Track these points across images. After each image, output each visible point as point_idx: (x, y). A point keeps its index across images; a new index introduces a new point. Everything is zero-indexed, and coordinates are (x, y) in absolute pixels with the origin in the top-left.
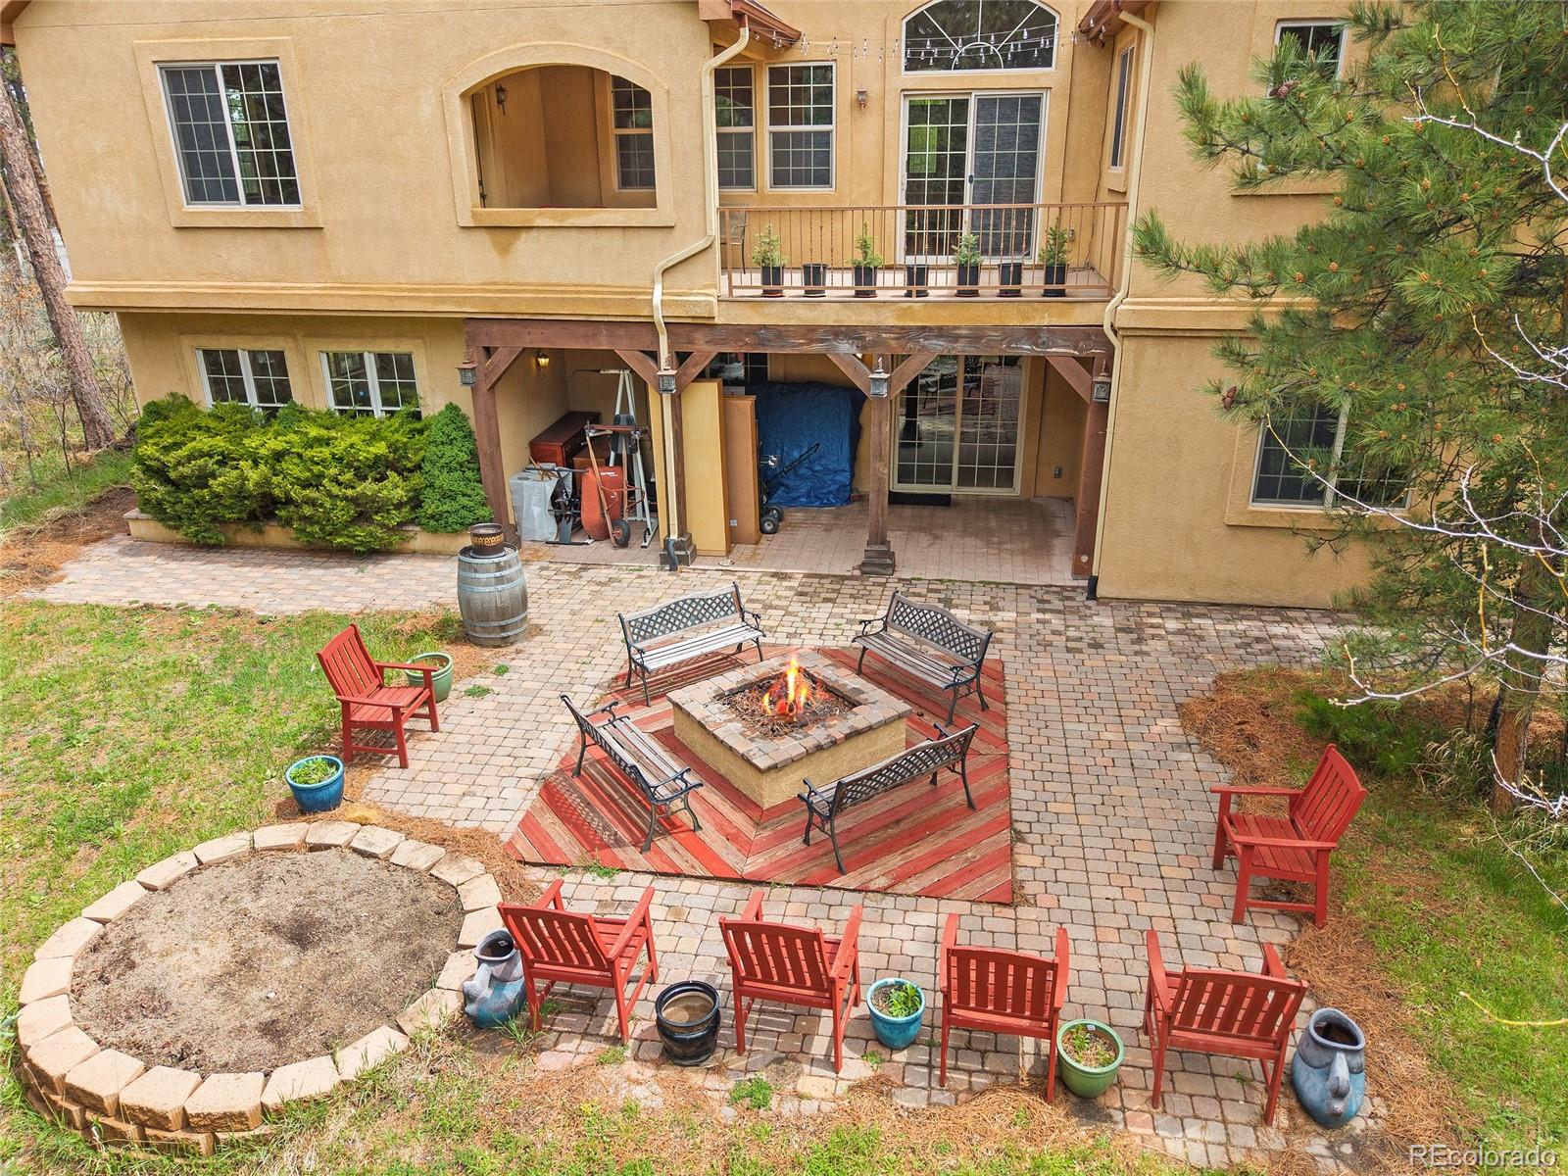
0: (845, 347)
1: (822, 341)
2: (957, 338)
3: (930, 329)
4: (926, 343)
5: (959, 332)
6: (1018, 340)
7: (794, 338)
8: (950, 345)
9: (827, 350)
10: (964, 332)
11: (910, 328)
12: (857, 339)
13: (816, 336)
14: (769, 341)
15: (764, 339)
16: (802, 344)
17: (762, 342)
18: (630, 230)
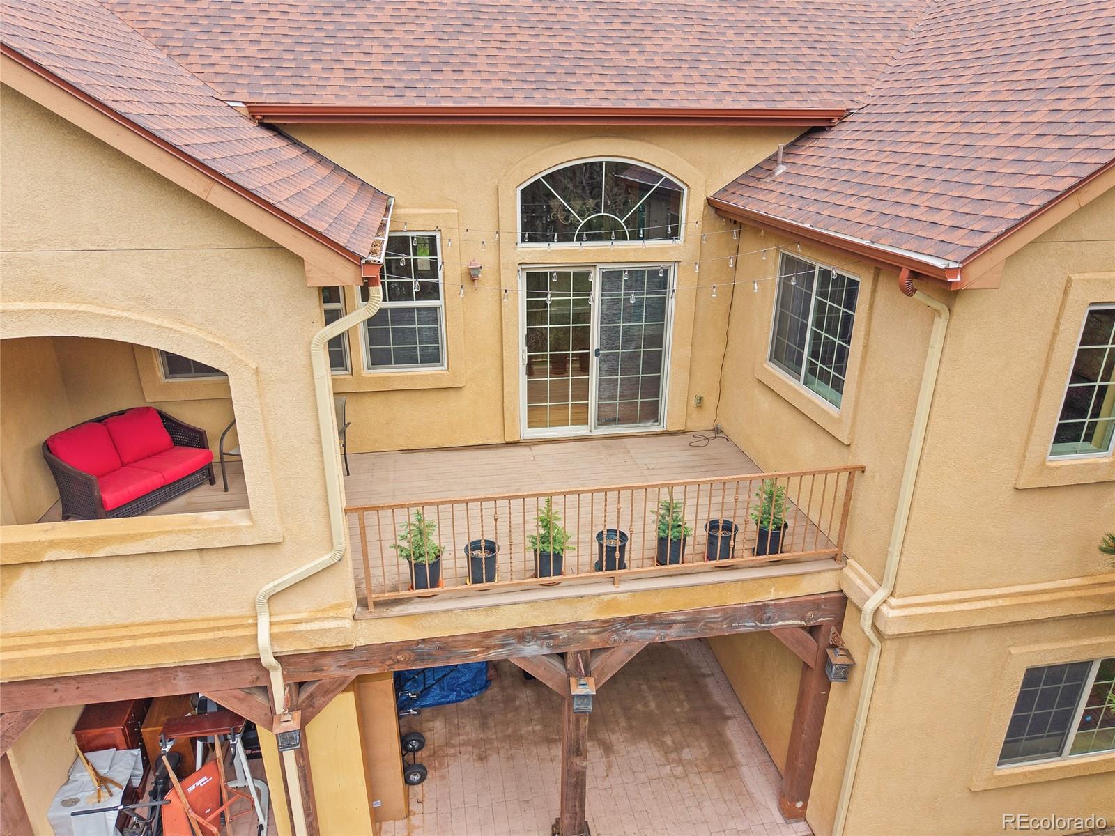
0: (532, 649)
1: (503, 646)
2: (670, 624)
3: (639, 618)
4: (634, 633)
5: (674, 618)
6: (741, 619)
7: (464, 647)
8: (662, 633)
9: (509, 655)
10: (679, 618)
11: (614, 621)
12: (548, 638)
13: (493, 642)
14: (429, 654)
15: (422, 654)
16: (475, 653)
17: (421, 657)
18: (212, 553)
